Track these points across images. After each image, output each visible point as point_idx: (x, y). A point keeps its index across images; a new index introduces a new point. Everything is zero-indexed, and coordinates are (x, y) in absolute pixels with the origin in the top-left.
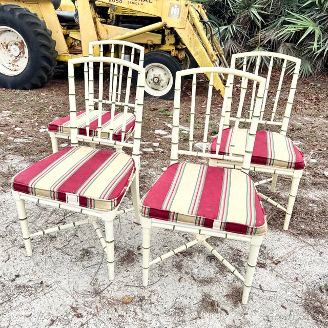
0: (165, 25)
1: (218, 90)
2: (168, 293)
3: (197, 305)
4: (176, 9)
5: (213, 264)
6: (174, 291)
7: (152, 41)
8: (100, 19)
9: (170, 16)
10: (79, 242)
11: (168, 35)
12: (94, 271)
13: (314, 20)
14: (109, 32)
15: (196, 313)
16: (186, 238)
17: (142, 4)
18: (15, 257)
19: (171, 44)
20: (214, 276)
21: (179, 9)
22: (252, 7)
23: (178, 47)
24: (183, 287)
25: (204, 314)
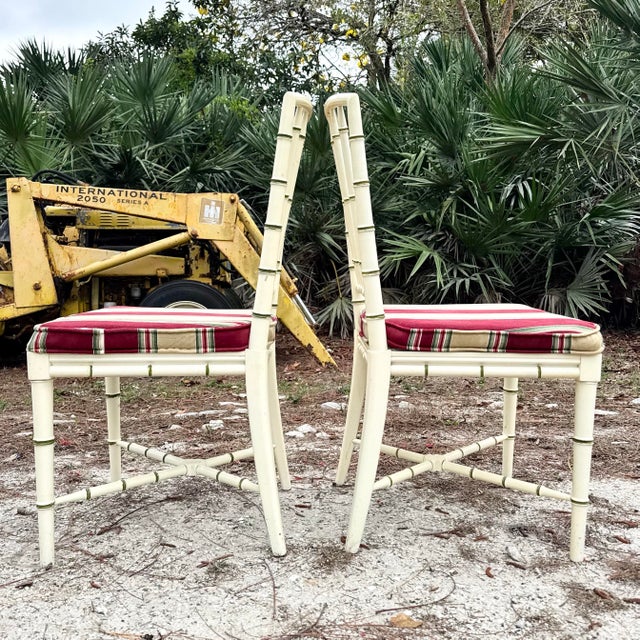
0: (194, 237)
1: (306, 344)
2: (482, 599)
3: (566, 606)
4: (213, 208)
5: (533, 537)
6: (493, 594)
7: (166, 270)
8: (55, 236)
9: (204, 221)
10: (183, 553)
11: (196, 259)
12: (263, 594)
13: (426, 242)
14: (74, 258)
15: (580, 618)
16: (437, 510)
17: (146, 203)
18: (12, 609)
19: (203, 276)
20: (552, 555)
21: (218, 209)
22: (322, 231)
23: (218, 278)
24: (506, 583)
25: (598, 617)
